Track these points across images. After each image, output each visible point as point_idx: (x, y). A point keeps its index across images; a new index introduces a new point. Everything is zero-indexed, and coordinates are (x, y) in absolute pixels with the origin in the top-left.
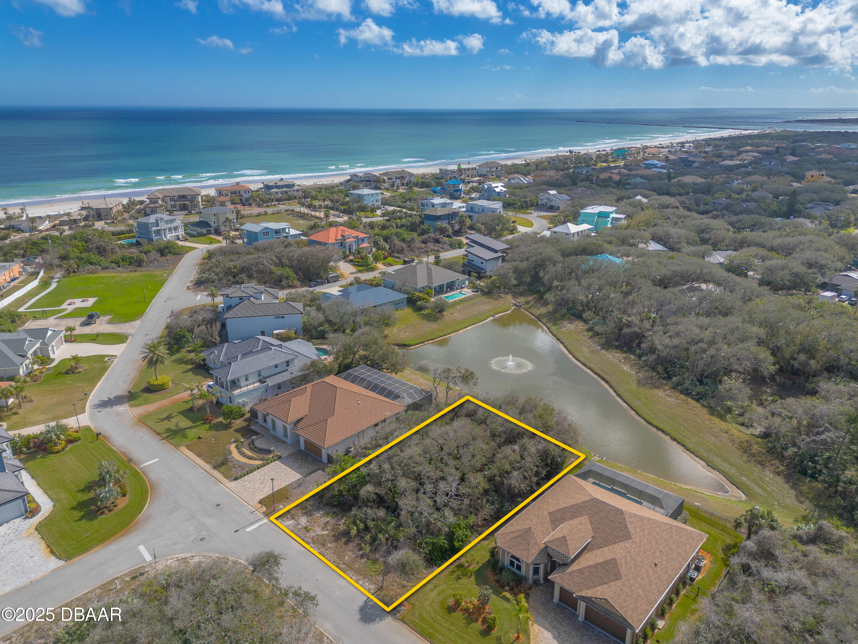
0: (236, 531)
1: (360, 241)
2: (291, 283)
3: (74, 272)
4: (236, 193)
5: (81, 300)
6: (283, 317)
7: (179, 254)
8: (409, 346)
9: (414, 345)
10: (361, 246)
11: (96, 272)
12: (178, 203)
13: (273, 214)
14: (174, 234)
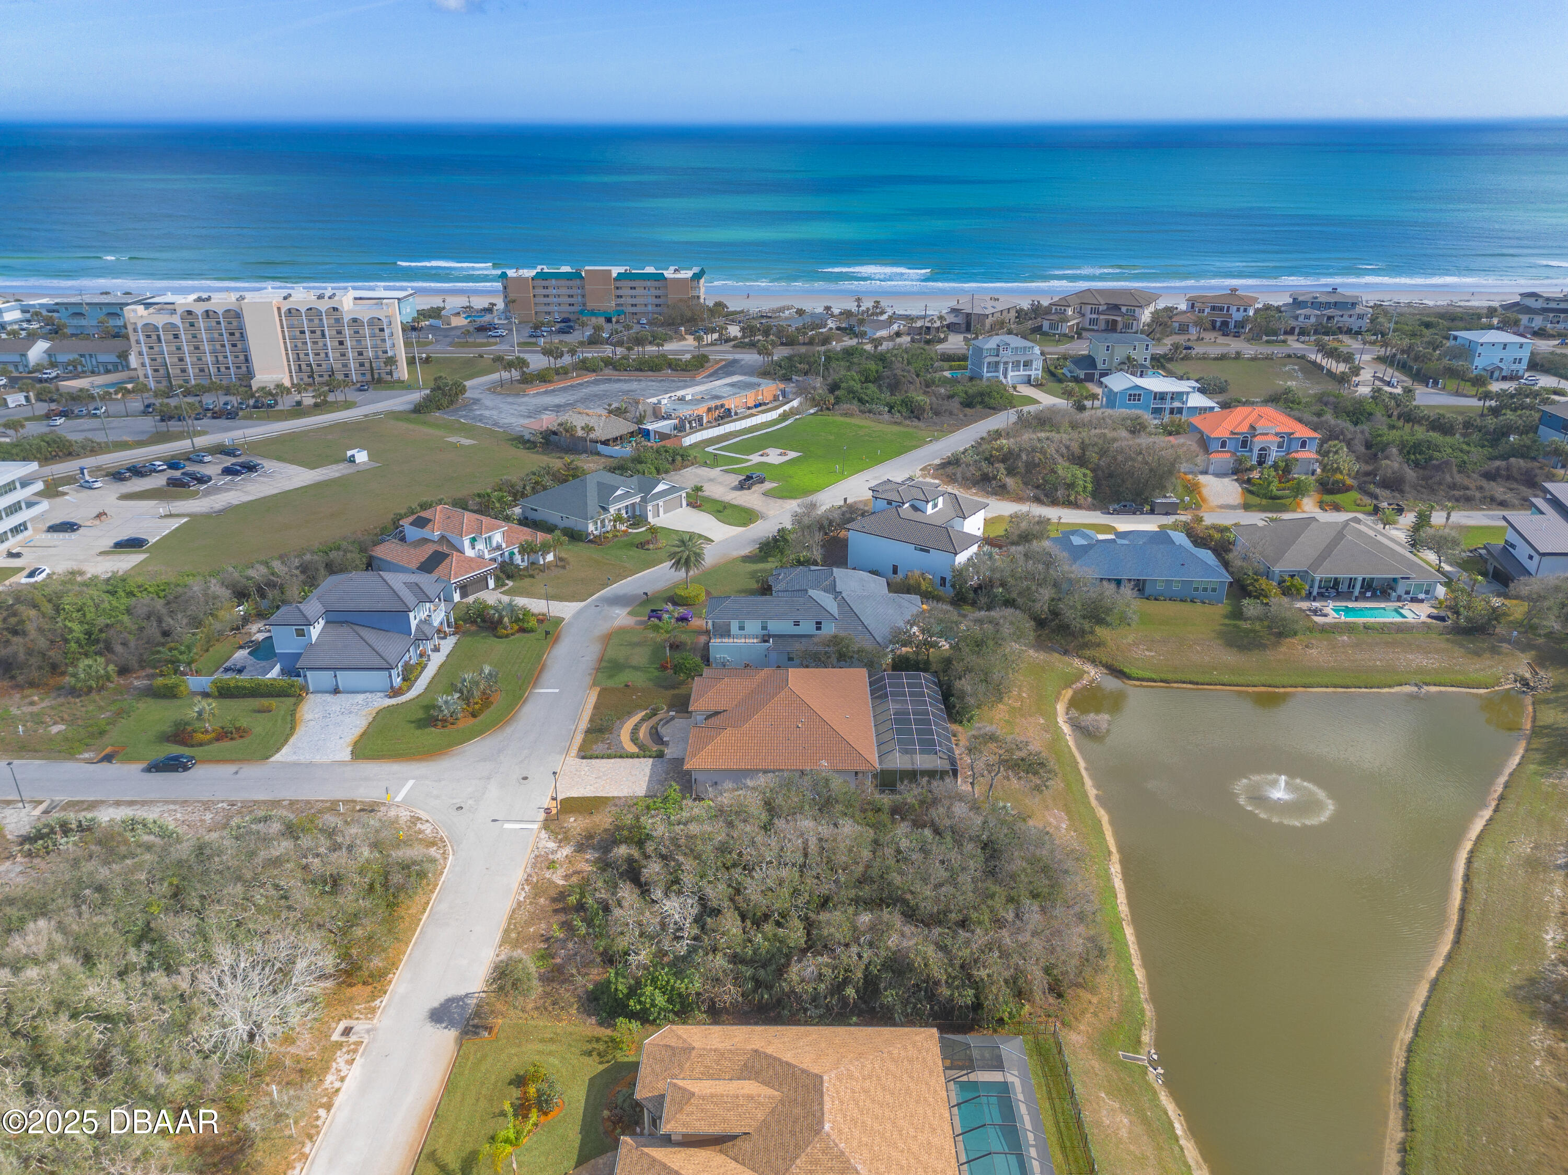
0: (494, 821)
1: (1296, 445)
2: (1072, 498)
3: (828, 409)
4: (1221, 309)
5: (779, 451)
6: (928, 551)
7: (994, 409)
8: (1129, 677)
9: (1138, 679)
10: (1294, 455)
11: (852, 415)
12: (1102, 317)
13: (1254, 359)
14: (1022, 373)
